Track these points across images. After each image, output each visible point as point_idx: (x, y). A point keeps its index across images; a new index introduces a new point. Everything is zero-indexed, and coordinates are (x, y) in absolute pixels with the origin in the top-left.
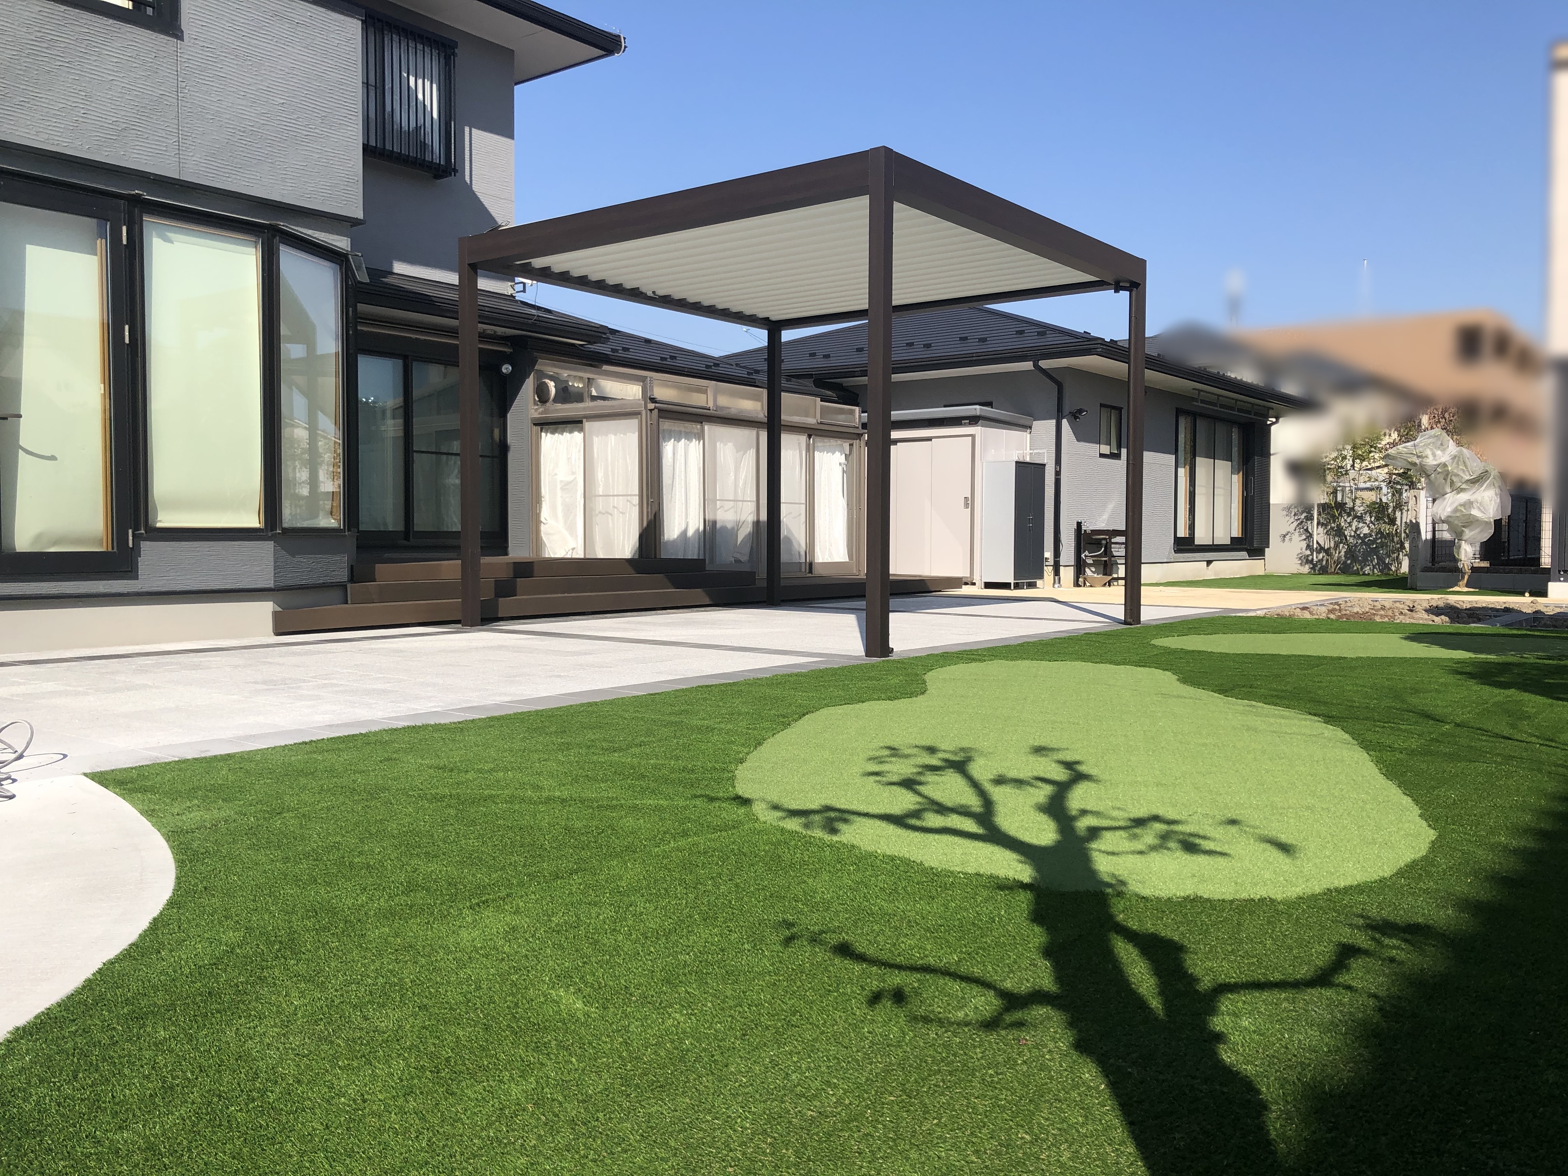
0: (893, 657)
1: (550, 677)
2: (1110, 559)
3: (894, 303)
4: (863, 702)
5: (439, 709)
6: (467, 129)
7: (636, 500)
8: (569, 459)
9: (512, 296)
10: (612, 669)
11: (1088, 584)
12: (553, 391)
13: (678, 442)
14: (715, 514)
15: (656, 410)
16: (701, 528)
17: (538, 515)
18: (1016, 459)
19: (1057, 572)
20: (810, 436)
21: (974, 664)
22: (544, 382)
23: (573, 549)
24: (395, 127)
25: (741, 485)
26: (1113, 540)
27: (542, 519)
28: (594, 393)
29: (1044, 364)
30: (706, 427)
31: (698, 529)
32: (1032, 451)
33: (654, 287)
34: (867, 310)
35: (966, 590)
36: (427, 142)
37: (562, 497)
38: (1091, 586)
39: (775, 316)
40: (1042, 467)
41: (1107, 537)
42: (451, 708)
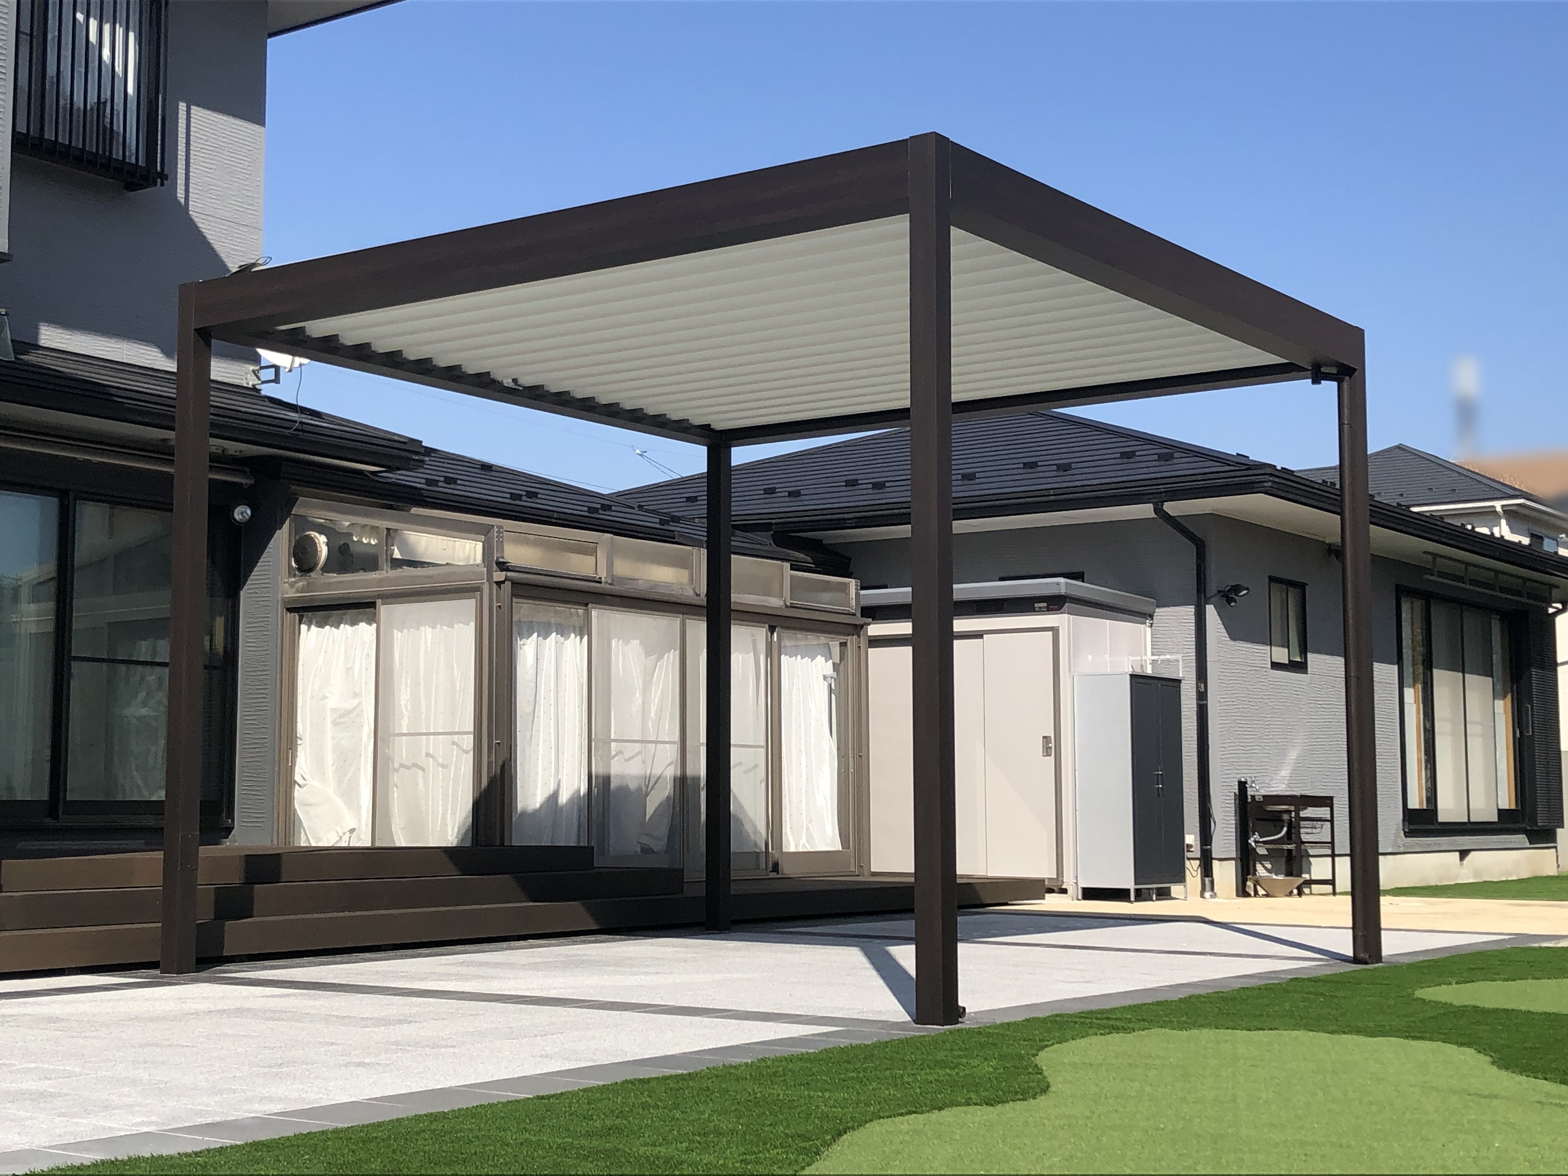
0: (966, 1024)
1: (346, 1066)
2: (1298, 848)
3: (956, 397)
4: (940, 1109)
5: (152, 1129)
6: (182, 106)
7: (468, 742)
8: (349, 670)
9: (254, 389)
10: (457, 1050)
11: (1261, 892)
12: (323, 551)
13: (545, 639)
14: (609, 766)
15: (508, 584)
16: (584, 790)
17: (291, 771)
18: (1130, 671)
19: (1207, 871)
20: (772, 629)
21: (1116, 1037)
22: (309, 536)
23: (352, 831)
24: (62, 102)
25: (652, 714)
26: (1303, 814)
27: (297, 778)
28: (397, 555)
29: (1172, 508)
30: (594, 613)
31: (579, 791)
32: (1155, 658)
33: (515, 372)
34: (907, 410)
35: (1052, 903)
36: (115, 128)
37: (333, 738)
38: (1267, 895)
39: (720, 423)
40: (1176, 684)
41: (1293, 808)
42: (176, 1126)
